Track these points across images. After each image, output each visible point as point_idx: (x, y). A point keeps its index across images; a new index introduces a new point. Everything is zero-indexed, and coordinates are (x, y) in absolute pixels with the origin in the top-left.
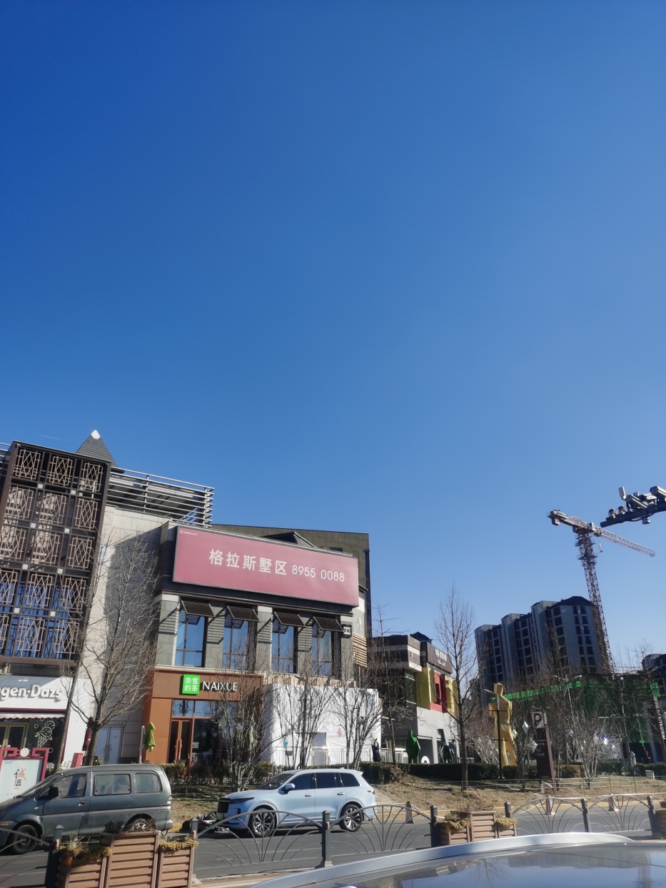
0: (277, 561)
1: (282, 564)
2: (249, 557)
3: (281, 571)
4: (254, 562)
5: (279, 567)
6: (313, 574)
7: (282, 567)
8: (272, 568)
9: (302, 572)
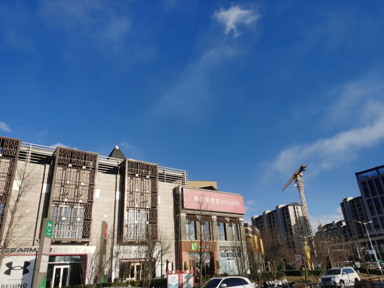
0: (216, 199)
1: (218, 200)
2: (207, 198)
3: (218, 202)
4: (209, 200)
5: (217, 201)
6: (229, 203)
7: (218, 201)
8: (215, 201)
9: (225, 202)
